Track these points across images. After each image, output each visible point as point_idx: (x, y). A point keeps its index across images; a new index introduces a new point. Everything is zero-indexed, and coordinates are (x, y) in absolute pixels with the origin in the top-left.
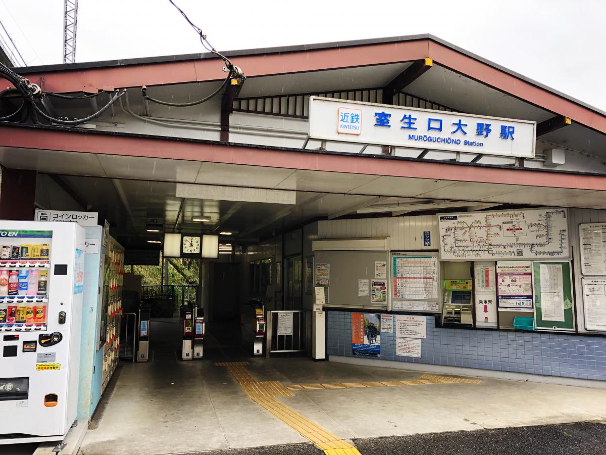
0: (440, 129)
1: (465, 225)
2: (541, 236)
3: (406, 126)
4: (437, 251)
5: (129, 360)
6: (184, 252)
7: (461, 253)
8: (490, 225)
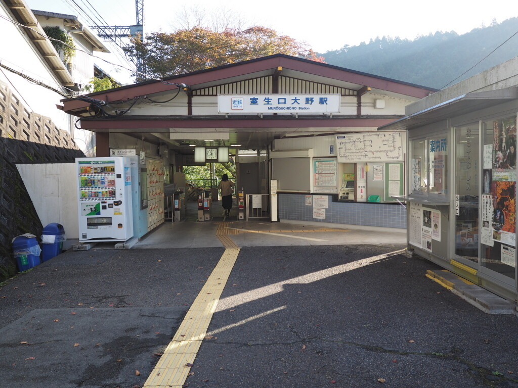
0: (285, 103)
1: (352, 141)
2: (390, 146)
3: (267, 103)
4: (336, 157)
5: (170, 221)
6: (207, 158)
7: (350, 158)
8: (366, 141)
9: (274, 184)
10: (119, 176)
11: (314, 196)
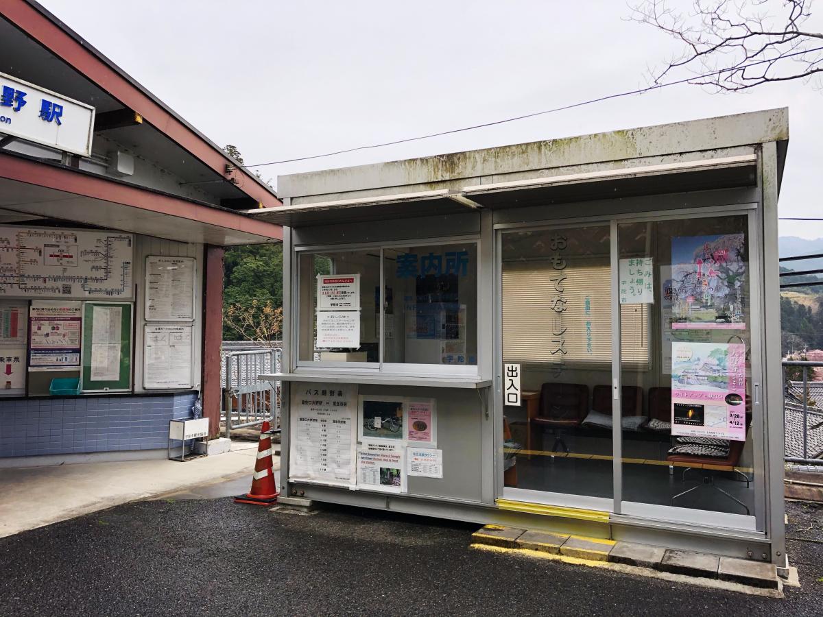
2: (97, 268)
8: (24, 247)
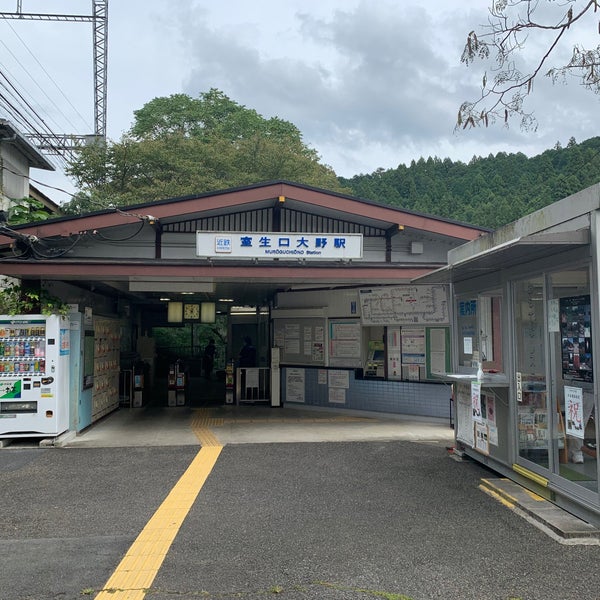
0: (288, 245)
1: (377, 297)
2: (429, 306)
3: (263, 244)
4: (359, 318)
5: (127, 406)
6: (185, 317)
7: (376, 320)
8: (394, 297)
9: (275, 353)
10: (52, 342)
11: (330, 371)
